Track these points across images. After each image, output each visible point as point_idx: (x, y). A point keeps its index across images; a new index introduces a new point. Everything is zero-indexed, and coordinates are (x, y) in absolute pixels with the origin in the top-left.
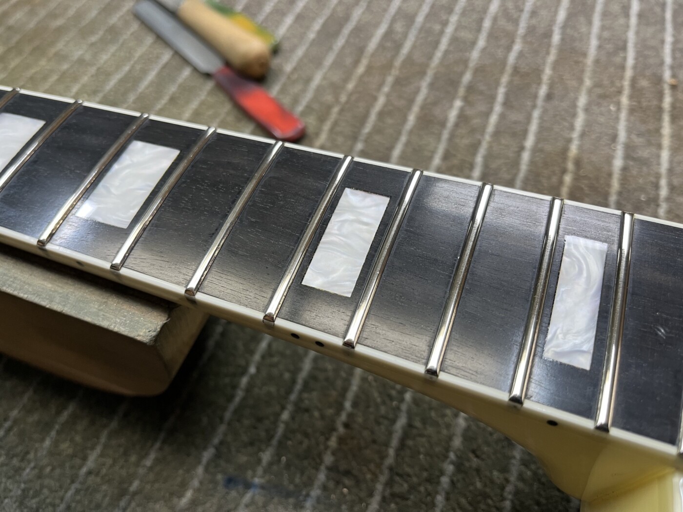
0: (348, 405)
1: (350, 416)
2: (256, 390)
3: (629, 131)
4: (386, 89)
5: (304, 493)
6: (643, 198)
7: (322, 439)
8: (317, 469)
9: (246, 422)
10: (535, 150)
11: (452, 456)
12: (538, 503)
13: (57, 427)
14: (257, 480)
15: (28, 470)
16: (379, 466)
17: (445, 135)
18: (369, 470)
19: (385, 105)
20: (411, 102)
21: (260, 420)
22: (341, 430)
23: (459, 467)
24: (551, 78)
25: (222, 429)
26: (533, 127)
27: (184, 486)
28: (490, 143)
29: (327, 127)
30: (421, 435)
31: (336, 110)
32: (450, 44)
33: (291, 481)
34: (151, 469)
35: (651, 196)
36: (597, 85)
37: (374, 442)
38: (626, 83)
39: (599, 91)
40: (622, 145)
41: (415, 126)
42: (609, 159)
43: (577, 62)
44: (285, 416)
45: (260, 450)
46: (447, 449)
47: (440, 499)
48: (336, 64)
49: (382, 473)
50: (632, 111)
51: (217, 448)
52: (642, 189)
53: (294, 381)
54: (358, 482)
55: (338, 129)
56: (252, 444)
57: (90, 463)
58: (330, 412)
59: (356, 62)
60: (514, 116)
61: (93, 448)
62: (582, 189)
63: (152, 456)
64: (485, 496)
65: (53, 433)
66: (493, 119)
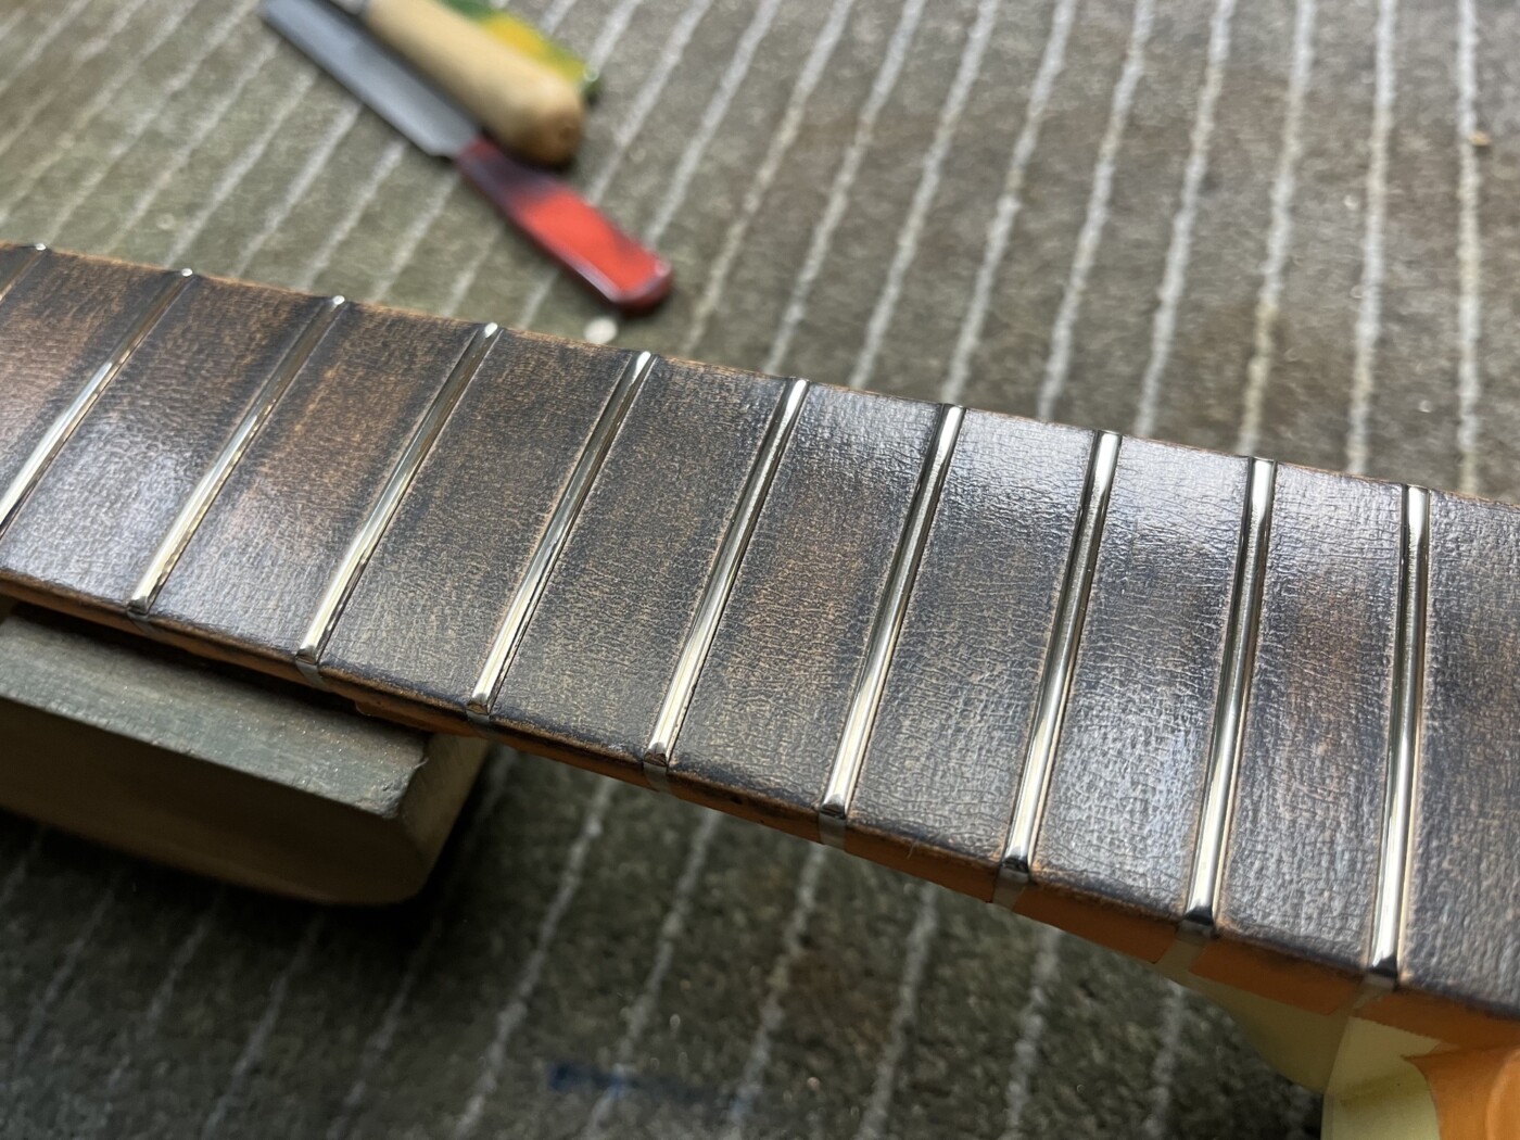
0: (806, 895)
1: (813, 918)
2: (604, 873)
3: (1389, 255)
4: (846, 178)
5: (724, 1090)
6: (1424, 407)
7: (754, 971)
8: (749, 1038)
9: (589, 943)
10: (1186, 306)
11: (1037, 995)
12: (1227, 1090)
13: (174, 974)
14: (620, 1070)
15: (117, 1074)
16: (883, 1024)
17: (985, 279)
18: (862, 1035)
19: (847, 215)
20: (904, 204)
21: (618, 937)
22: (796, 951)
23: (1054, 1019)
24: (1212, 140)
25: (537, 959)
26: (1178, 256)
27: (463, 1090)
28: (1084, 293)
29: (719, 270)
30: (971, 955)
31: (737, 229)
32: (982, 69)
33: (696, 1067)
34: (388, 1055)
35: (1443, 402)
36: (1315, 152)
37: (869, 973)
38: (1378, 146)
39: (1320, 165)
40: (1375, 289)
41: (914, 262)
42: (1347, 323)
43: (1269, 101)
44: (672, 925)
45: (623, 1003)
46: (1027, 982)
47: (1016, 1089)
48: (730, 125)
49: (889, 1039)
50: (1393, 209)
51: (529, 1004)
52: (1421, 388)
53: (685, 849)
54: (838, 1061)
55: (745, 274)
56: (604, 990)
57: (255, 1050)
58: (768, 912)
59: (776, 119)
60: (1135, 231)
61: (257, 1016)
62: (1290, 392)
63: (391, 1025)
64: (1113, 1079)
65: (167, 988)
66: (1089, 238)
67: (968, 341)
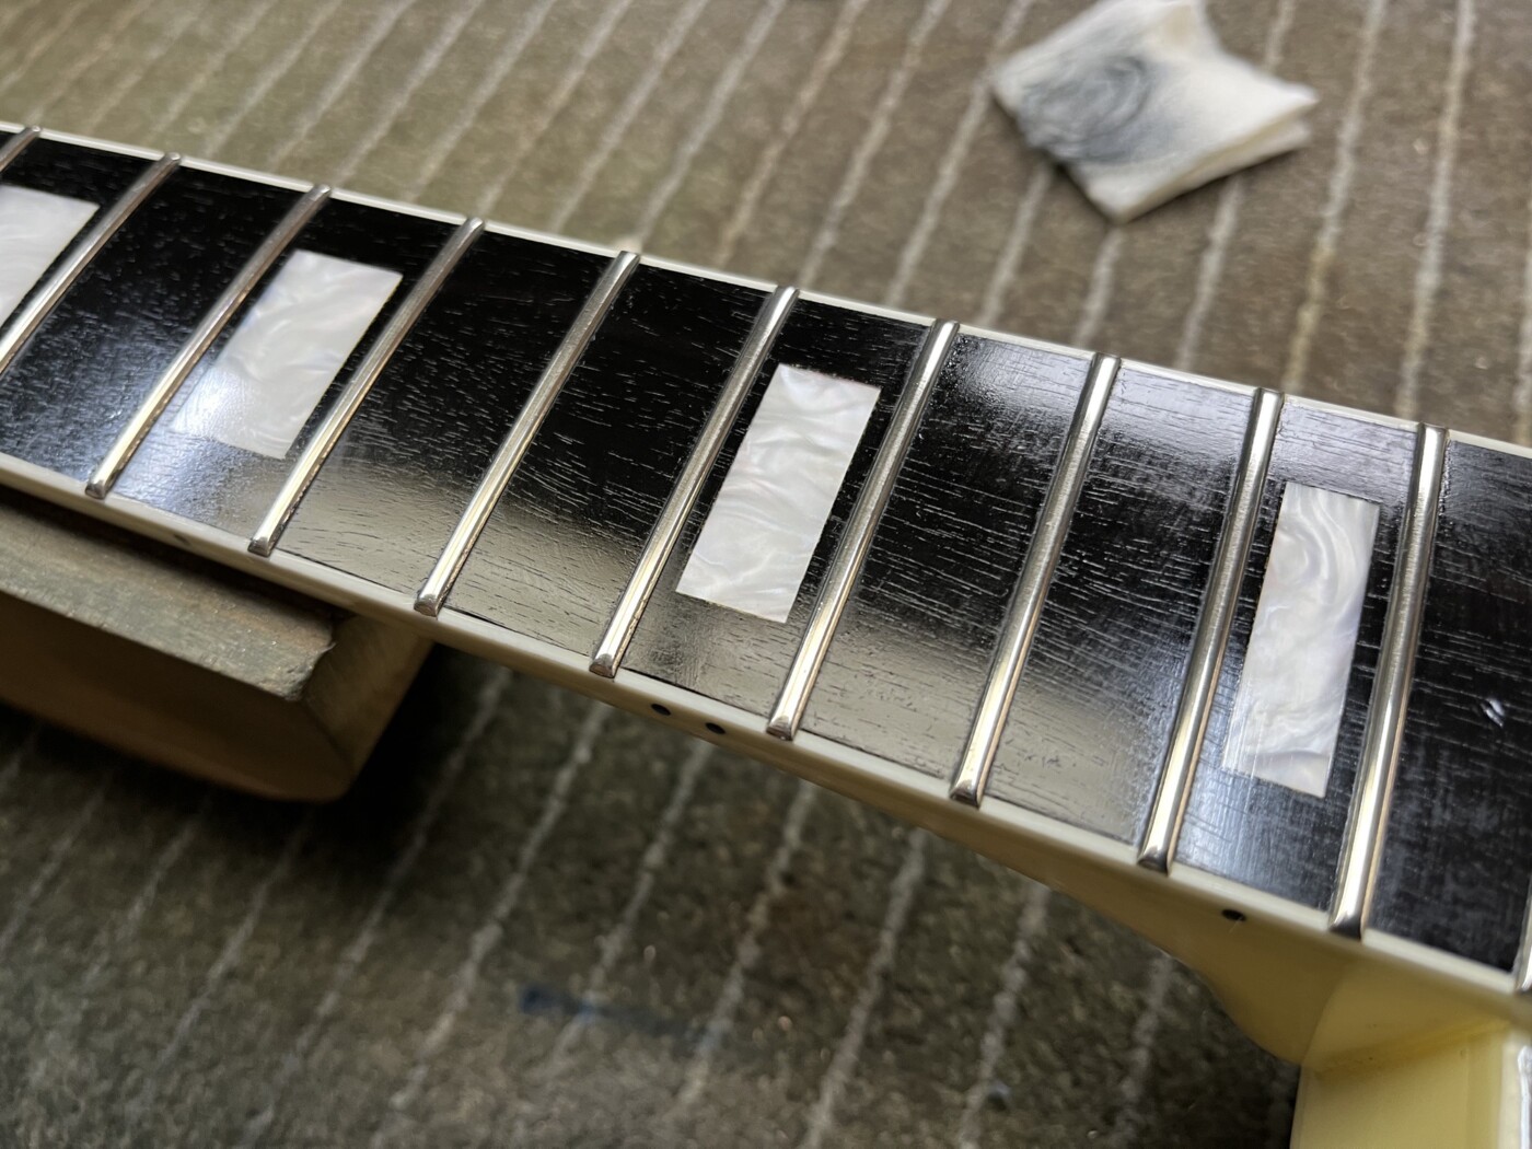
0: (792, 833)
1: (797, 857)
2: (590, 800)
3: (1456, 203)
4: (890, 102)
5: (694, 1024)
6: (1481, 363)
7: (734, 908)
8: (722, 973)
9: (569, 869)
10: (1235, 248)
11: (1022, 950)
12: (1210, 1056)
13: (158, 875)
14: (592, 997)
15: (95, 970)
16: (859, 968)
18: (838, 978)
19: (888, 141)
20: (948, 132)
21: (597, 865)
22: (777, 889)
23: (1037, 974)
25: (515, 883)
27: (433, 1006)
29: (751, 193)
30: (956, 904)
31: (772, 152)
33: (667, 1000)
34: (362, 968)
35: (1502, 359)
36: (1386, 92)
37: (850, 916)
38: (1453, 88)
39: (1391, 106)
40: (1440, 238)
41: (954, 192)
42: (1407, 272)
43: (1342, 36)
44: (655, 856)
45: (599, 931)
46: (1012, 935)
47: (992, 1043)
48: (773, 43)
49: (865, 983)
50: (1464, 155)
51: (505, 925)
52: (1479, 343)
53: (673, 780)
54: (812, 1004)
55: (778, 198)
56: (580, 917)
57: (232, 954)
58: (752, 848)
59: (823, 37)
61: (236, 921)
62: (1341, 341)
63: (366, 939)
64: (1093, 1038)
65: (150, 889)
67: (1005, 274)
